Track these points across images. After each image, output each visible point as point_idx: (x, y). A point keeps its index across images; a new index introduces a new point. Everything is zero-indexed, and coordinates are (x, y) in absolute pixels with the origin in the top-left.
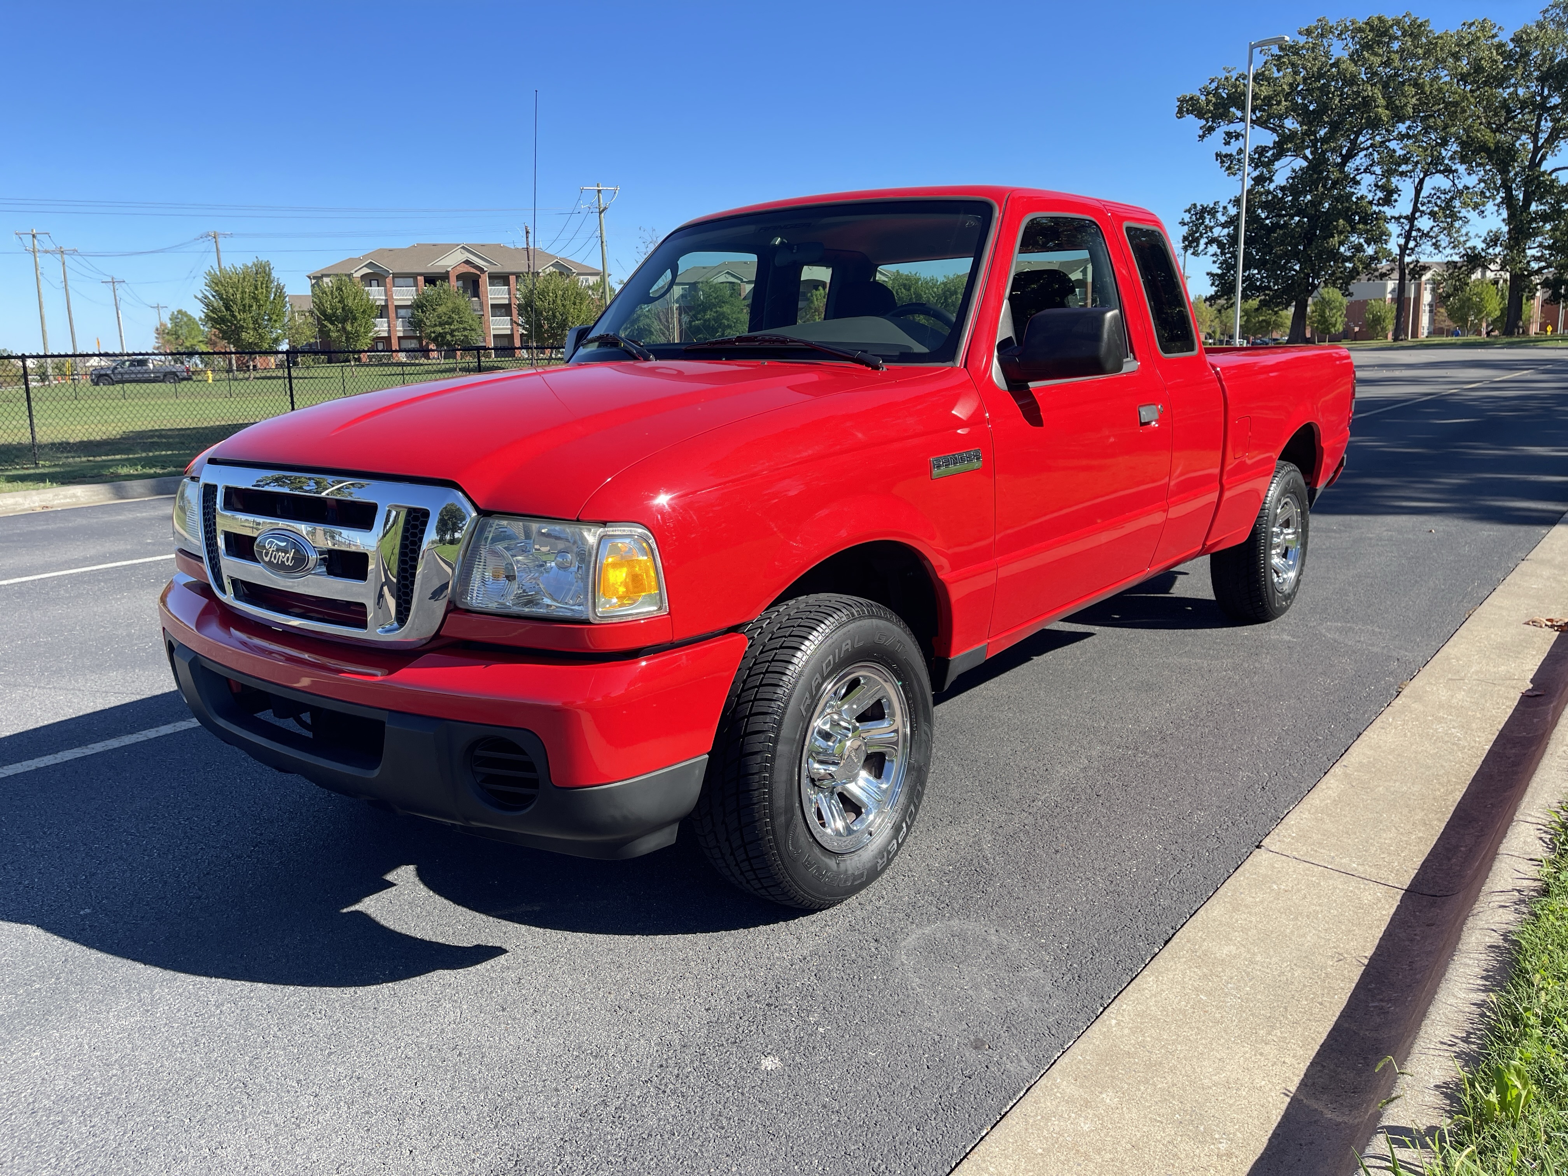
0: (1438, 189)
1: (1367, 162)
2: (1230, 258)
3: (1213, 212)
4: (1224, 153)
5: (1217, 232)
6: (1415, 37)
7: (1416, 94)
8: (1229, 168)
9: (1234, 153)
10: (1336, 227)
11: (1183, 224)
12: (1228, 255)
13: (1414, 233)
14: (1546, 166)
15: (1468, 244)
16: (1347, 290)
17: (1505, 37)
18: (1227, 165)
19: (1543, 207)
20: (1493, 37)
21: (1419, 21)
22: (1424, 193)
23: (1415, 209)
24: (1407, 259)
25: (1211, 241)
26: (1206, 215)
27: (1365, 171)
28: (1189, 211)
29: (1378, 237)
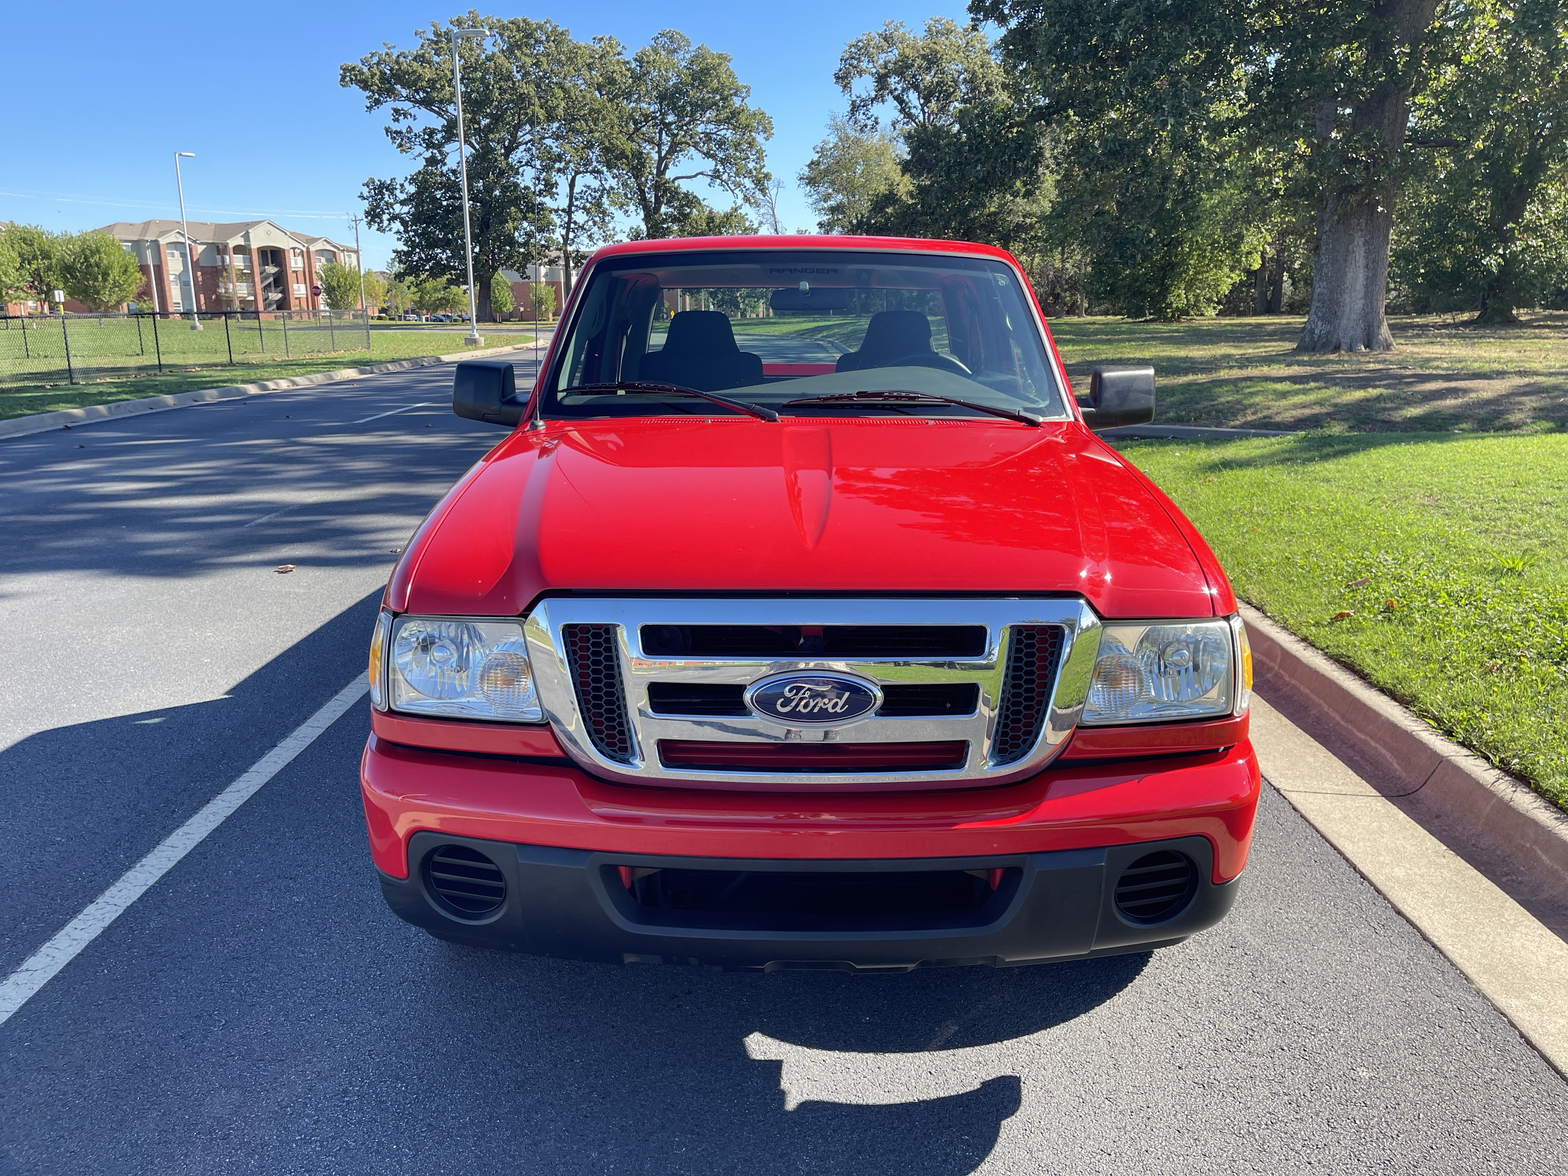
0: (589, 187)
1: (527, 157)
2: (413, 236)
3: (391, 189)
4: (394, 129)
5: (397, 208)
6: (558, 43)
7: (565, 98)
8: (400, 145)
9: (404, 131)
10: (509, 214)
11: (362, 197)
12: (412, 234)
13: (572, 226)
14: (669, 175)
15: (616, 238)
16: (524, 273)
17: (628, 56)
18: (398, 142)
19: (670, 210)
20: (619, 54)
21: (560, 29)
22: (577, 190)
23: (571, 205)
24: (570, 249)
25: (393, 218)
26: (384, 191)
27: (526, 164)
28: (367, 185)
29: (545, 227)
